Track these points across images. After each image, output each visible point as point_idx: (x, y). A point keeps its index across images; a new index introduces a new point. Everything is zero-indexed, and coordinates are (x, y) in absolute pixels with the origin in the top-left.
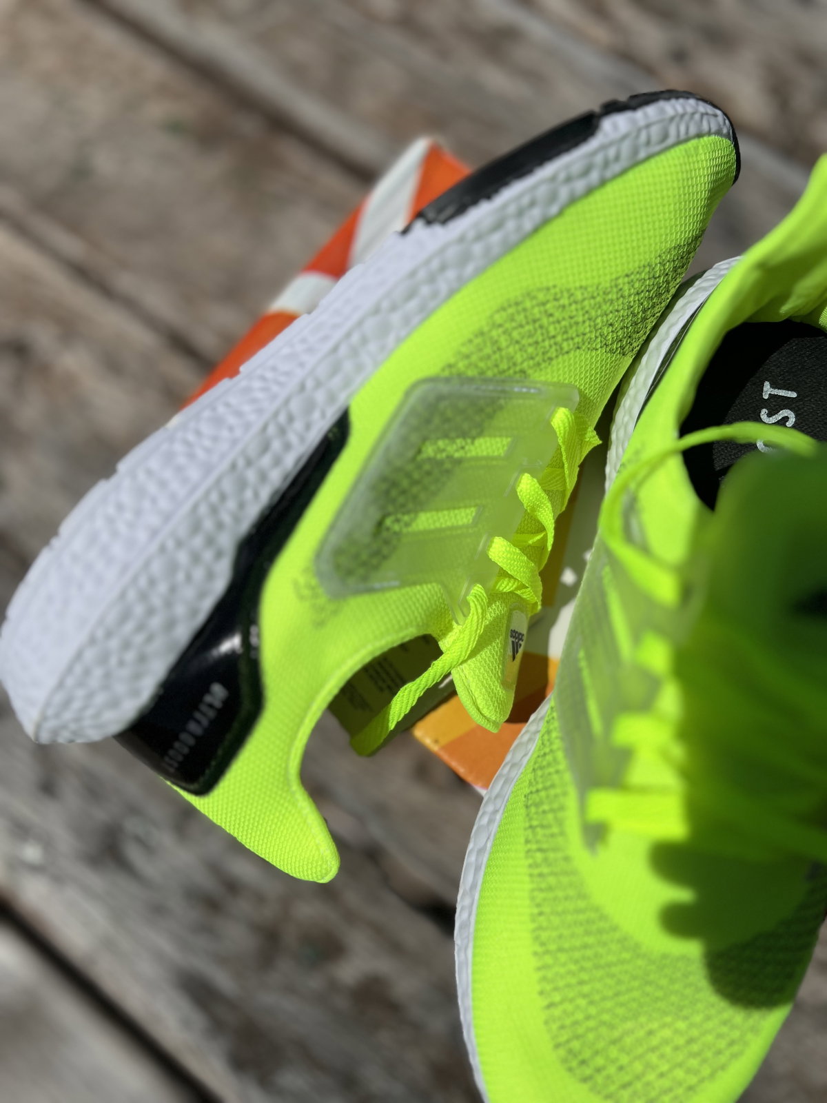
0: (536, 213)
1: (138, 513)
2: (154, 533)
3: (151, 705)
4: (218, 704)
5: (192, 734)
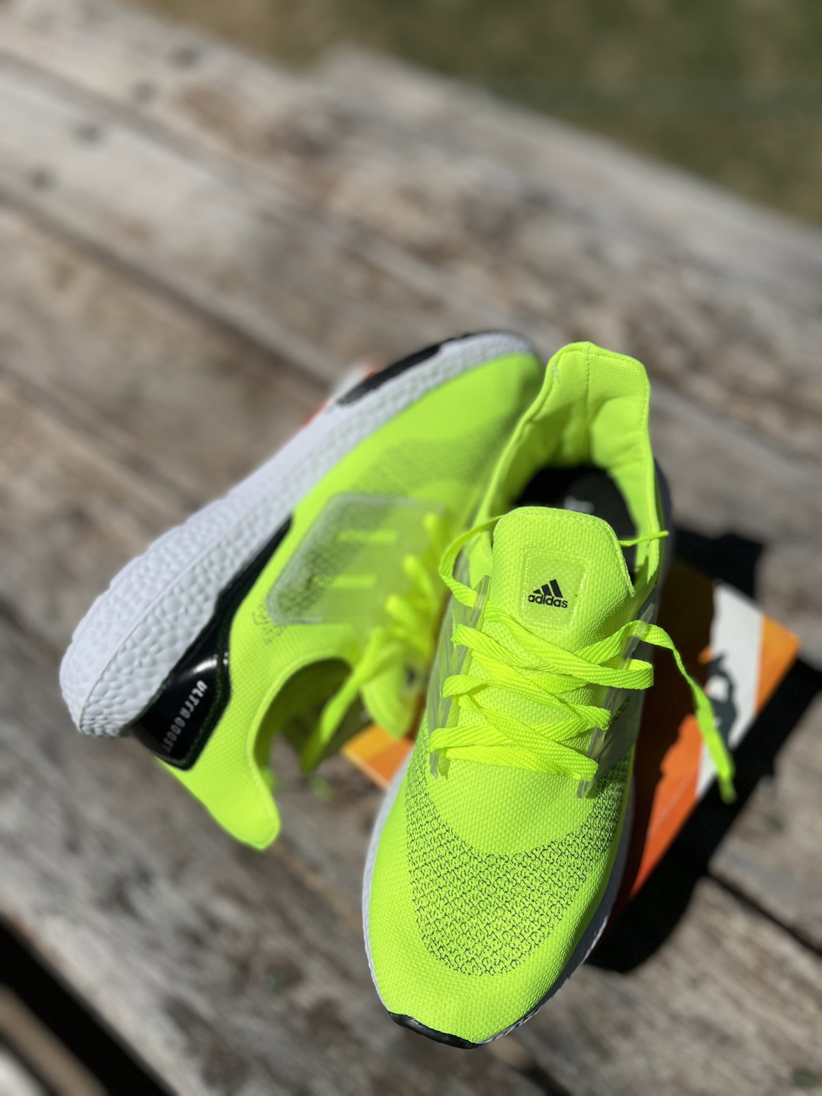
0: (405, 398)
3: (158, 697)
4: (201, 695)
5: (183, 718)
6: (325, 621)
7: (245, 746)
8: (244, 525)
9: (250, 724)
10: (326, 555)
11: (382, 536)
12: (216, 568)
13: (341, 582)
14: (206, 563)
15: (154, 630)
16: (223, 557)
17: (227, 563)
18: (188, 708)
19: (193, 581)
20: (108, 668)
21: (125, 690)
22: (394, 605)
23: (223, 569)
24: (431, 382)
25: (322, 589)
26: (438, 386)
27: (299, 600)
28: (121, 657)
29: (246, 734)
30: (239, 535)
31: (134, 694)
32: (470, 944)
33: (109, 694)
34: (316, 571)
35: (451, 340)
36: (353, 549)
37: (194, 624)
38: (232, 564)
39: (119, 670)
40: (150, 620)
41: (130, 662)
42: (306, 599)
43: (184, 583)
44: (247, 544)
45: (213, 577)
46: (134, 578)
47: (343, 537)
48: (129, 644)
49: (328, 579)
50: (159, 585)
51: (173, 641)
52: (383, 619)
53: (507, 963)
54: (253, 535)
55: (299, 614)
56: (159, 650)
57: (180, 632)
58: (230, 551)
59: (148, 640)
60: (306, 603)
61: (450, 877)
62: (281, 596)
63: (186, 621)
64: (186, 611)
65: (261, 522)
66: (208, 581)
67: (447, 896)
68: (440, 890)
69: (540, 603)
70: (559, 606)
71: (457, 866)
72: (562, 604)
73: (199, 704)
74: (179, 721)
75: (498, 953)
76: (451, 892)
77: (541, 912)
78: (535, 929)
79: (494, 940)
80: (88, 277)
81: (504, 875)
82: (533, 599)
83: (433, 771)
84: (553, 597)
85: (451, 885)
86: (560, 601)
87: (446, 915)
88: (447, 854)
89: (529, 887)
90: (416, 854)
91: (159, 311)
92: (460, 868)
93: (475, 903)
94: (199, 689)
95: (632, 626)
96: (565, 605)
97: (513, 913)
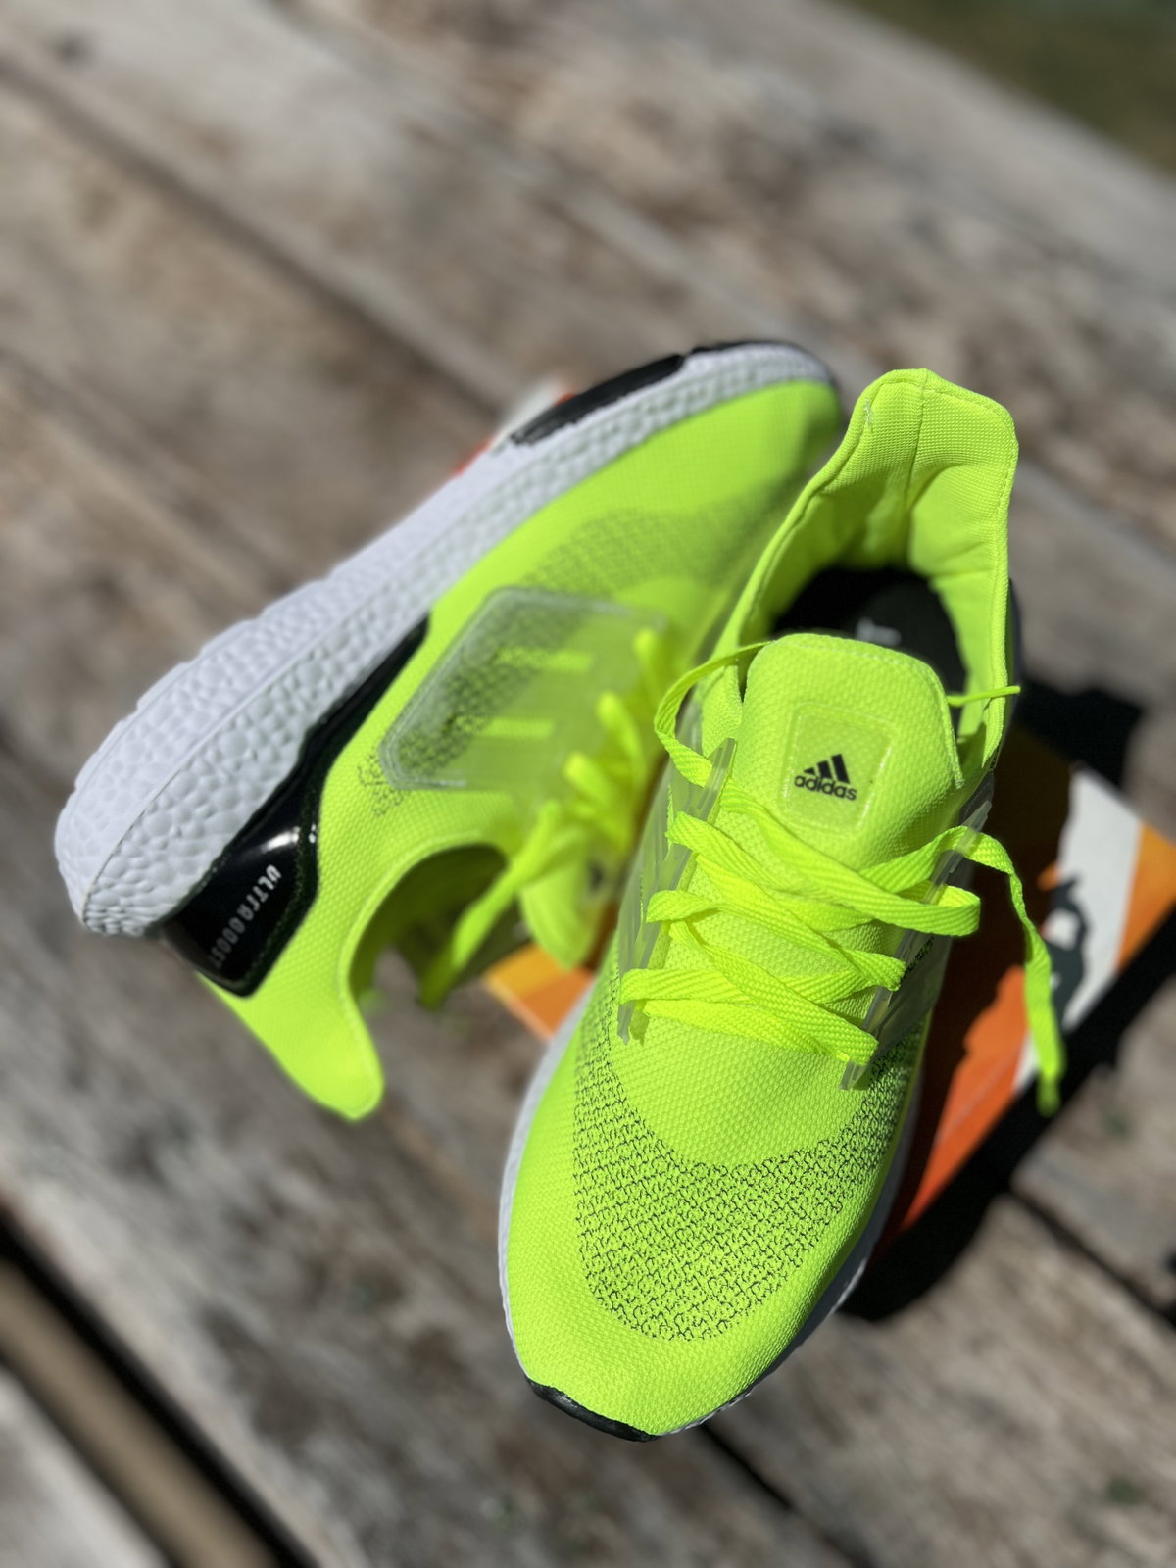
0: (619, 440)
1: (213, 692)
2: (227, 710)
3: (204, 884)
4: (271, 887)
5: (242, 920)
6: (470, 787)
7: (336, 968)
8: (352, 626)
9: (345, 936)
10: (479, 685)
11: (568, 661)
12: (305, 692)
13: (499, 727)
14: (288, 683)
15: (203, 781)
16: (317, 674)
17: (323, 684)
18: (250, 906)
19: (268, 710)
20: (127, 837)
21: (153, 871)
22: (578, 769)
23: (315, 694)
24: (664, 417)
25: (469, 737)
26: (674, 423)
27: (431, 751)
28: (149, 820)
29: (339, 950)
30: (344, 642)
31: (167, 878)
32: (659, 1291)
33: (129, 875)
34: (462, 708)
35: (700, 350)
36: (521, 677)
37: (266, 777)
38: (330, 686)
39: (145, 840)
40: (197, 766)
41: (163, 829)
42: (443, 750)
43: (254, 712)
44: (355, 656)
45: (299, 706)
46: (175, 698)
47: (506, 657)
48: (162, 801)
49: (479, 721)
50: (214, 712)
51: (232, 801)
52: (560, 788)
53: (712, 1324)
54: (366, 643)
55: (430, 773)
56: (210, 814)
57: (243, 788)
58: (328, 667)
59: (192, 797)
60: (442, 758)
61: (636, 1191)
62: (405, 743)
63: (253, 771)
64: (255, 756)
65: (379, 624)
66: (292, 711)
67: (629, 1217)
68: (618, 1208)
69: (813, 789)
70: (842, 796)
71: (648, 1175)
72: (847, 794)
73: (268, 900)
74: (236, 924)
75: (700, 1307)
76: (635, 1212)
77: (770, 1252)
78: (759, 1278)
79: (695, 1288)
80: (137, 211)
81: (719, 1195)
82: (801, 782)
83: (622, 1032)
84: (834, 783)
85: (636, 1202)
86: (844, 789)
87: (624, 1245)
88: (634, 1157)
89: (755, 1215)
90: (587, 1151)
91: (245, 274)
92: (653, 1179)
93: (671, 1231)
94: (268, 878)
95: (953, 834)
96: (852, 795)
97: (728, 1251)
